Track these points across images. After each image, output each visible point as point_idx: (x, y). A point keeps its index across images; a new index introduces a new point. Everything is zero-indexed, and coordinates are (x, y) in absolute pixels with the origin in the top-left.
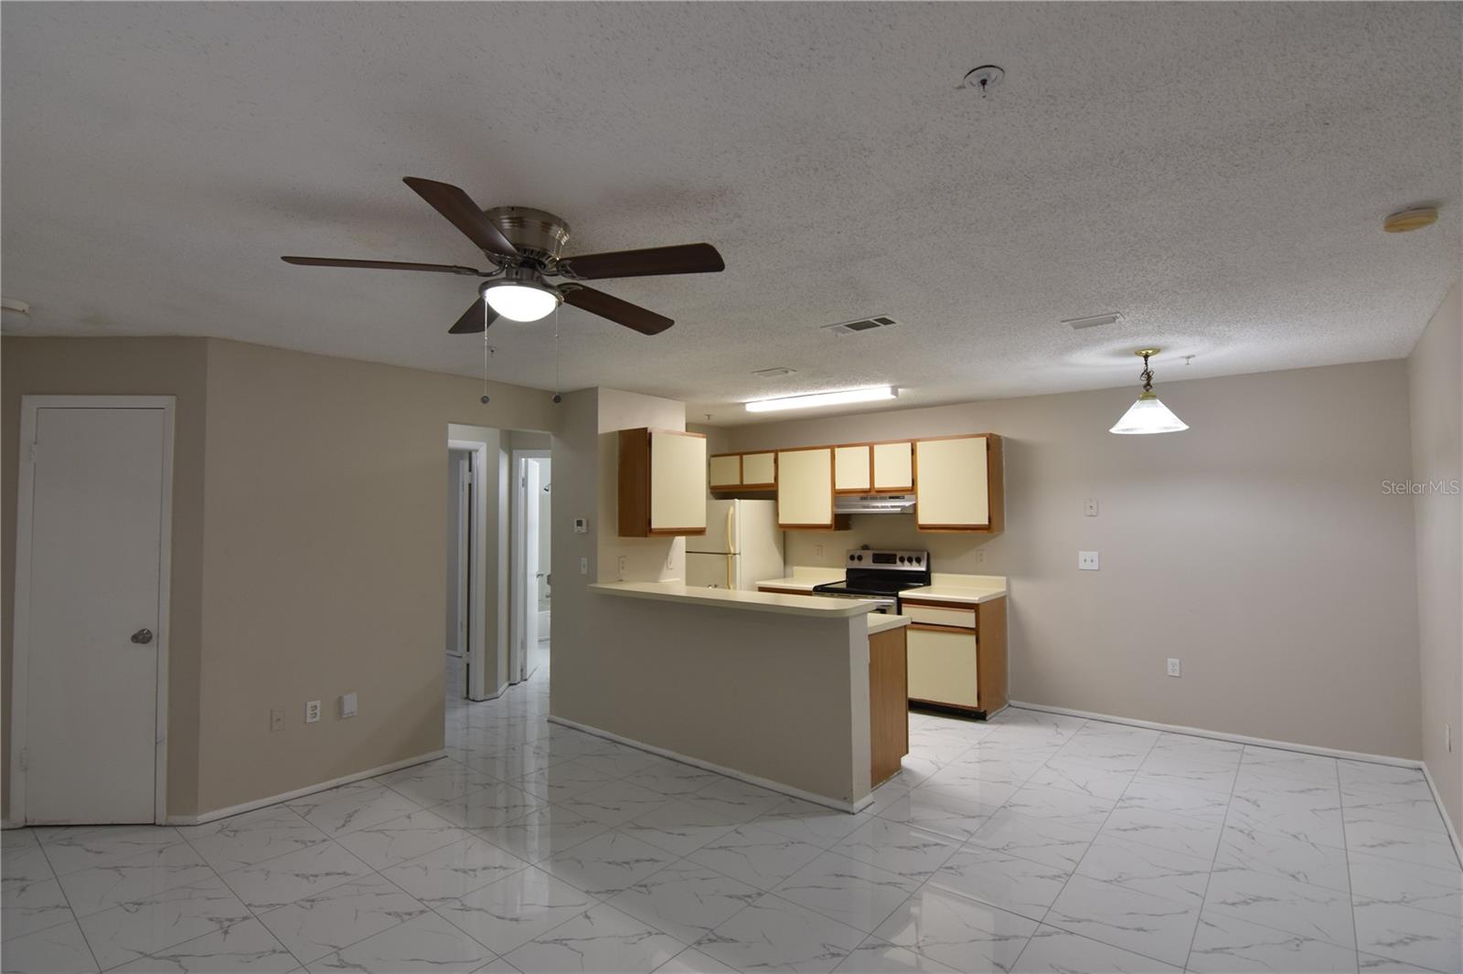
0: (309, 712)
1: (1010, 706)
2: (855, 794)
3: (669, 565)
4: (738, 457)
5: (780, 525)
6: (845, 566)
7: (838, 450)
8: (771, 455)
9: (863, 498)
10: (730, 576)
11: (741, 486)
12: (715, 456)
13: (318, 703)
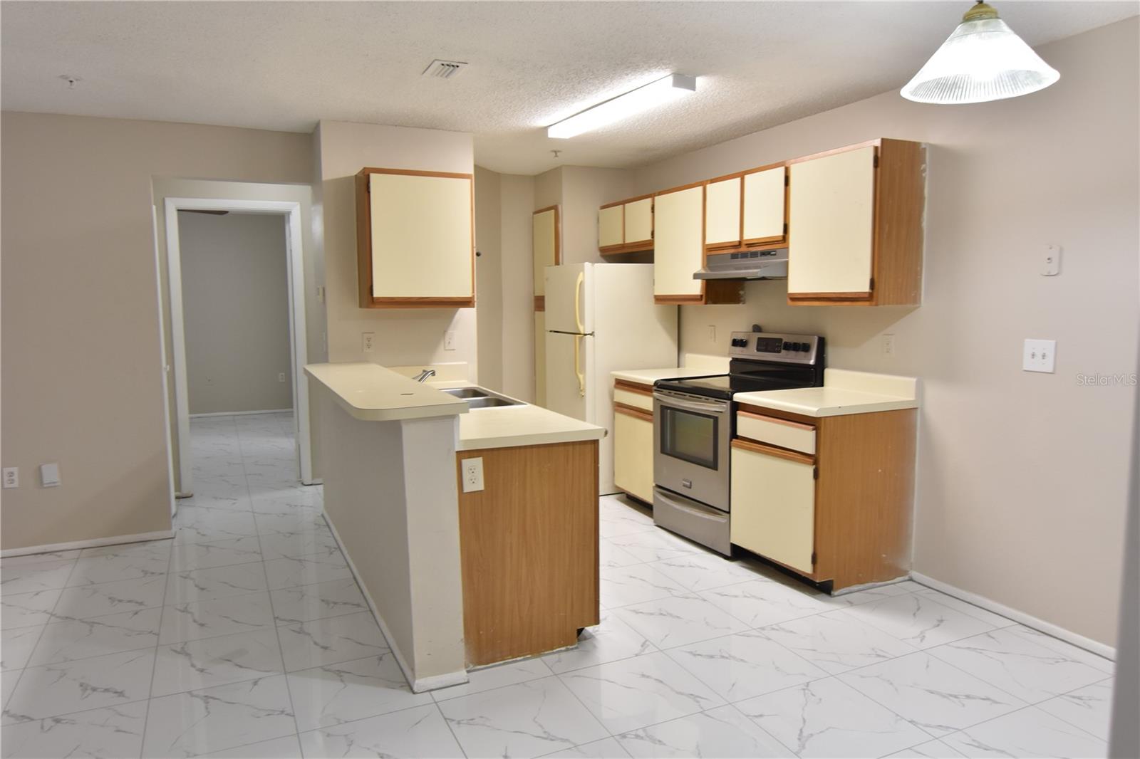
0: (7, 478)
1: (911, 580)
2: (417, 667)
3: (446, 344)
4: (621, 206)
5: (655, 296)
6: (729, 355)
7: (709, 187)
8: (649, 201)
9: (734, 256)
10: (578, 363)
11: (623, 246)
12: (603, 207)
13: (15, 469)
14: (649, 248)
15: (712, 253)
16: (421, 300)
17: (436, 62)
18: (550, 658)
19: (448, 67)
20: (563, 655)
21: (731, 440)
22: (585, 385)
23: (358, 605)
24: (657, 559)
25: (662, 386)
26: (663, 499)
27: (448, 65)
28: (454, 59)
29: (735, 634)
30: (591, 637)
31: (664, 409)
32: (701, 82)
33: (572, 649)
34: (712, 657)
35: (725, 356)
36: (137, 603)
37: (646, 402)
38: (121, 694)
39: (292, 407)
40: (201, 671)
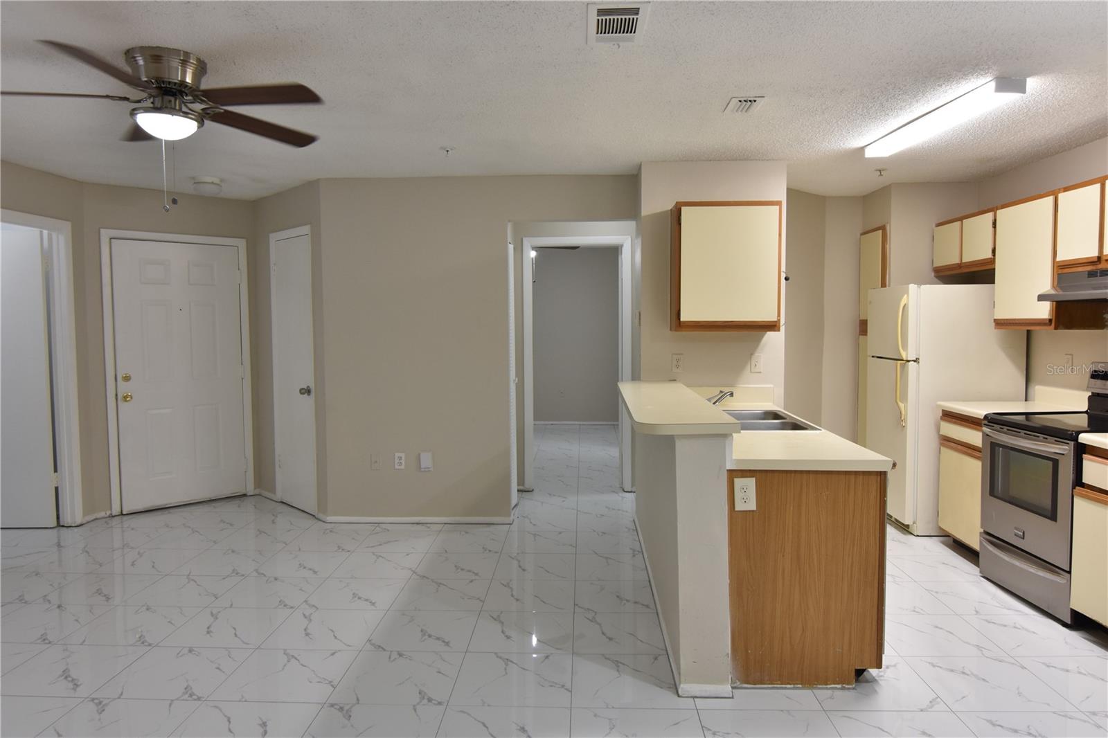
0: (397, 461)
2: (682, 672)
3: (753, 366)
4: (959, 223)
5: (995, 320)
6: (1087, 389)
7: (1061, 196)
8: (990, 216)
9: (1092, 274)
10: (899, 391)
11: (960, 266)
12: (939, 225)
13: (403, 455)
14: (989, 267)
15: (1064, 271)
16: (726, 324)
17: (733, 99)
18: (823, 693)
19: (745, 103)
20: (838, 693)
21: (1074, 488)
22: (906, 415)
23: (647, 606)
24: (975, 613)
25: (995, 421)
26: (991, 548)
27: (745, 101)
28: (750, 95)
29: (1054, 712)
30: (873, 681)
31: (994, 446)
32: (1032, 83)
33: (849, 689)
34: (1016, 731)
35: (1084, 390)
36: (474, 573)
37: (975, 437)
38: (447, 644)
39: (618, 421)
40: (508, 637)
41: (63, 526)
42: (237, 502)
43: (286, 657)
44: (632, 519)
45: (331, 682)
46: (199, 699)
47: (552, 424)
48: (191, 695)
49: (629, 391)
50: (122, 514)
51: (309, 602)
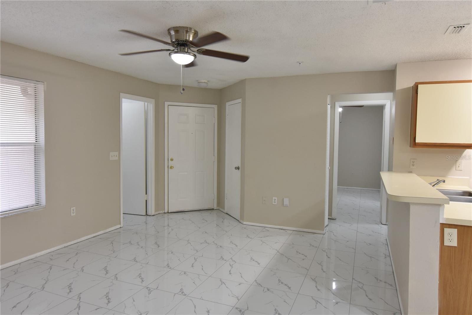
0: (273, 201)
3: (457, 167)
13: (276, 198)
16: (442, 145)
17: (451, 27)
19: (458, 28)
23: (391, 285)
28: (461, 23)
36: (305, 255)
38: (290, 288)
39: (380, 189)
40: (318, 290)
41: (148, 215)
42: (210, 211)
43: (220, 282)
44: (385, 239)
45: (237, 297)
46: (185, 295)
47: (347, 188)
48: (182, 293)
49: (385, 176)
50: (168, 213)
51: (233, 259)
